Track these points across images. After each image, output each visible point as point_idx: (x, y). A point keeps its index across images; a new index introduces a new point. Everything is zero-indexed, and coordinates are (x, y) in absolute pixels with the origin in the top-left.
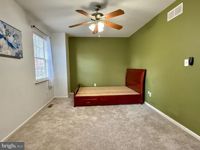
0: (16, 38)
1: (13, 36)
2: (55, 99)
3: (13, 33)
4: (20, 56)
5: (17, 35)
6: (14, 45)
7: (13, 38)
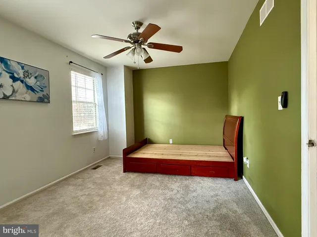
0: (40, 79)
1: (36, 78)
2: (109, 158)
3: (36, 73)
4: (46, 100)
5: (42, 76)
6: (37, 88)
7: (35, 80)
